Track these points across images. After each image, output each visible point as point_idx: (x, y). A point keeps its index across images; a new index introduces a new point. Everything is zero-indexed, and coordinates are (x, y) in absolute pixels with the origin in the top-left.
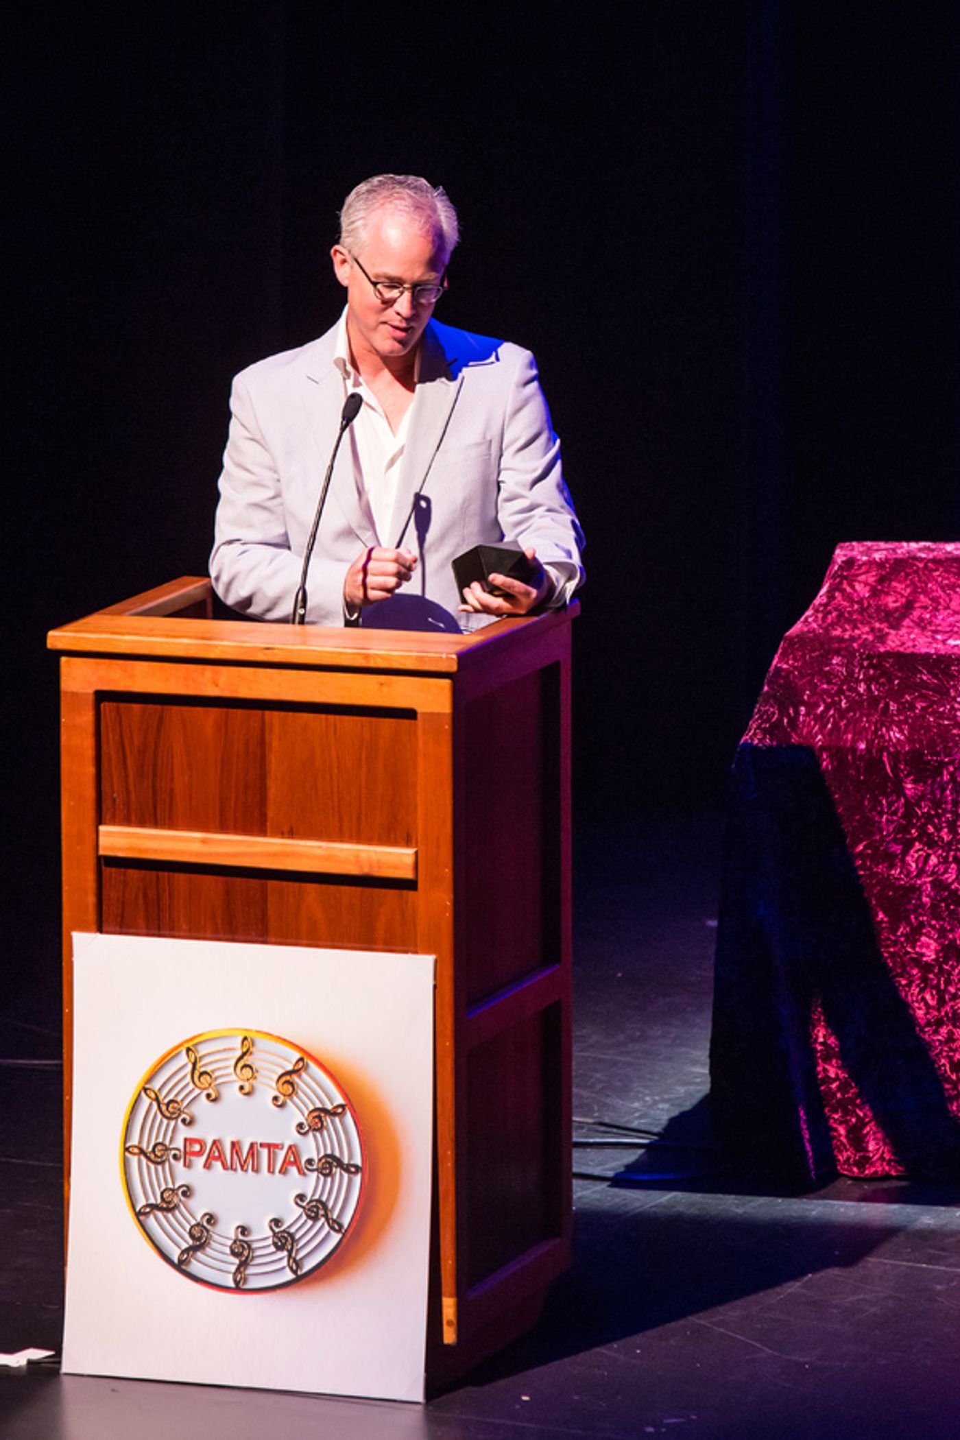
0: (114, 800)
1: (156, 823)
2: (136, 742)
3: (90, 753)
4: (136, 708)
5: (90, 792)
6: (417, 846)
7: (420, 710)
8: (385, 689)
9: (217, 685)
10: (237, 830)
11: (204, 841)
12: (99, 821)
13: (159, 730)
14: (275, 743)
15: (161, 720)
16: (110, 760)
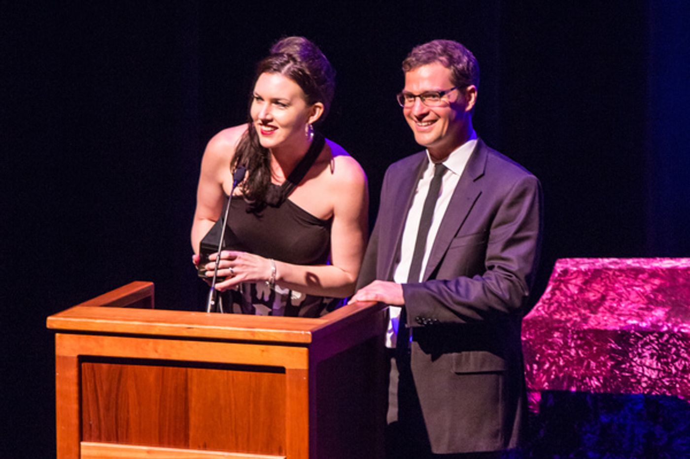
0: (91, 425)
1: (117, 440)
2: (105, 388)
3: (74, 395)
4: (105, 366)
5: (75, 421)
6: (285, 455)
7: (287, 367)
8: (265, 354)
9: (156, 351)
10: (169, 445)
11: (149, 452)
12: (81, 439)
13: (119, 380)
14: (194, 389)
15: (120, 374)
16: (88, 400)
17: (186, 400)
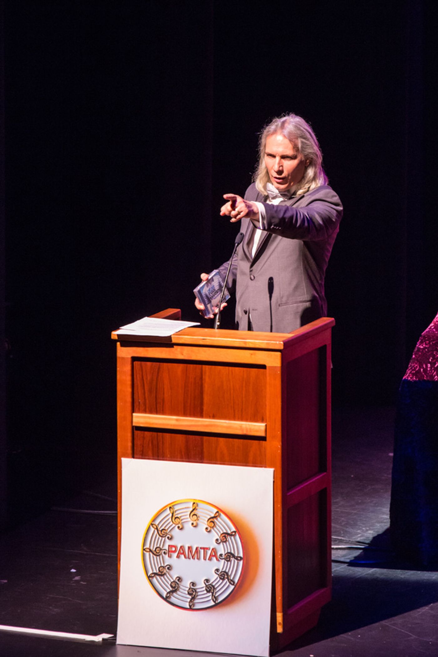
0: (139, 403)
1: (157, 412)
2: (149, 378)
3: (129, 383)
4: (149, 364)
5: (129, 399)
6: (266, 422)
7: (267, 365)
8: (253, 356)
9: (183, 355)
10: (190, 415)
11: (177, 420)
12: (133, 411)
13: (158, 373)
14: (207, 379)
15: (159, 368)
16: (138, 386)
17: (202, 386)
